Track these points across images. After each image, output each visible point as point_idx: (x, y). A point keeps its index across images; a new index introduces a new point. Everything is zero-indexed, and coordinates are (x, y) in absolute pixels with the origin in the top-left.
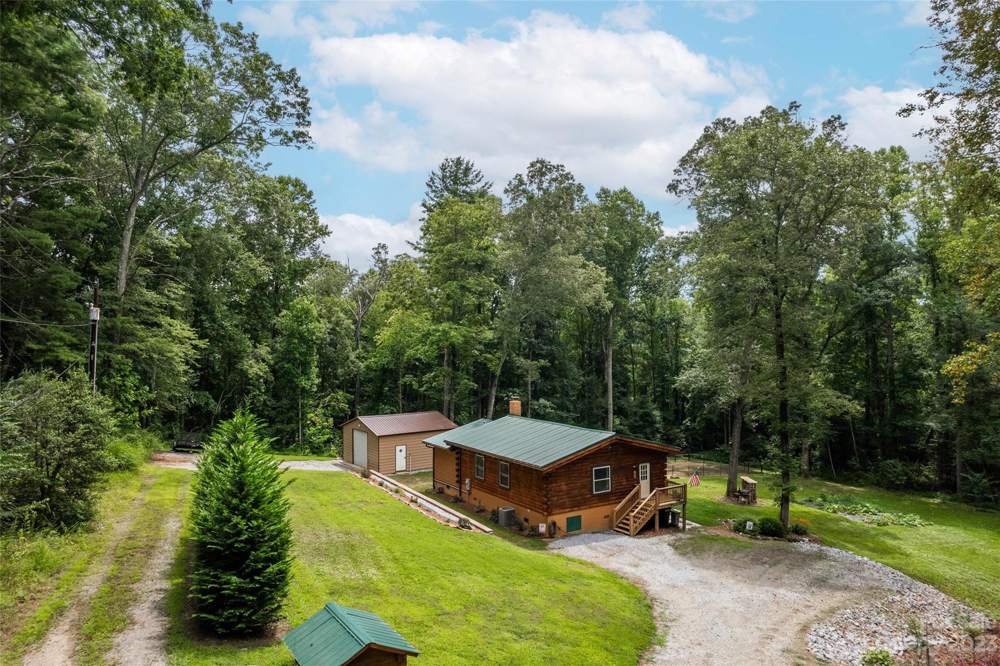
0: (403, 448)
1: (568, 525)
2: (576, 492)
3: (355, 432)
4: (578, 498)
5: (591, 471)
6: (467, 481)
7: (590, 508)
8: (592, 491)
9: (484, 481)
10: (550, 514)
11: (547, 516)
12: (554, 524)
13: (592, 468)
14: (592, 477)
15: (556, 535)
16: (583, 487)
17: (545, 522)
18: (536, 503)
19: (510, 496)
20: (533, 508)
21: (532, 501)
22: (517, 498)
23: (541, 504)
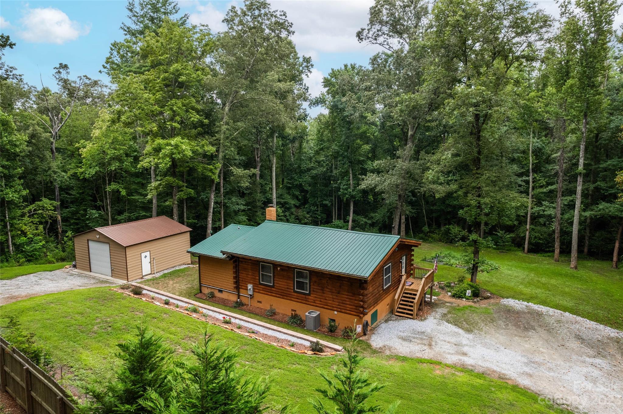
0: (148, 254)
1: (372, 321)
2: (376, 290)
3: (91, 244)
4: (377, 296)
5: (383, 270)
6: (250, 286)
7: (382, 301)
8: (383, 287)
9: (273, 287)
10: (364, 315)
11: (362, 317)
12: (366, 322)
14: (383, 275)
15: (367, 332)
16: (380, 285)
17: (361, 323)
18: (348, 306)
19: (309, 300)
20: (343, 311)
21: (341, 304)
22: (321, 301)
23: (354, 307)
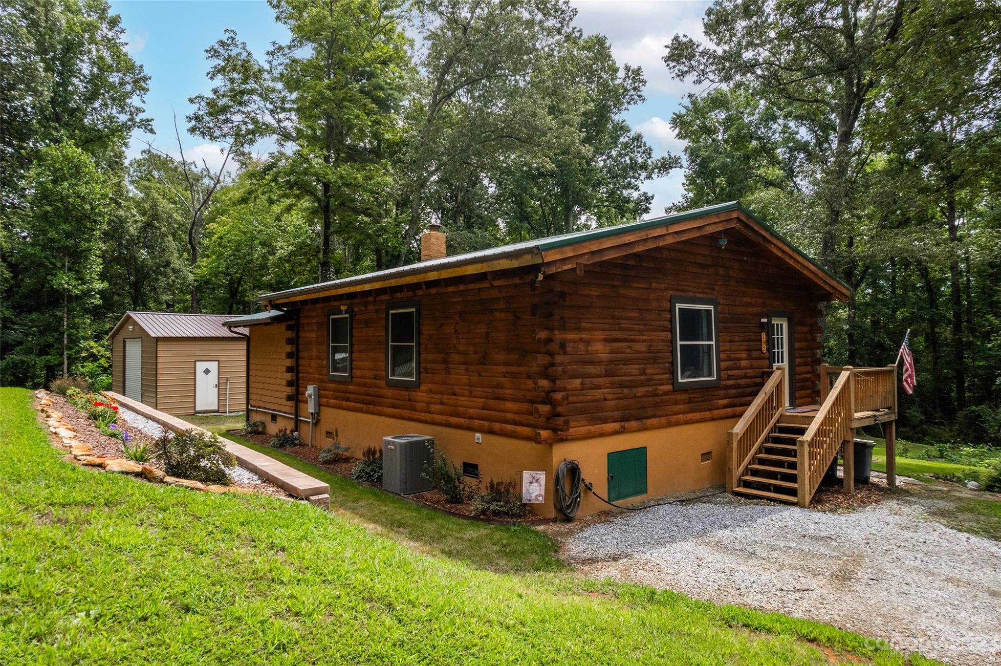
0: (213, 366)
1: (611, 479)
2: (634, 369)
3: (127, 345)
4: (641, 391)
5: (671, 311)
6: (310, 390)
7: (670, 425)
8: (673, 373)
9: (350, 380)
10: (560, 436)
11: (550, 444)
12: (574, 471)
13: (672, 301)
14: (672, 331)
15: (578, 513)
16: (652, 357)
17: (542, 464)
18: (509, 405)
19: (419, 405)
20: (497, 426)
21: (491, 402)
22: (442, 403)
23: (525, 406)
